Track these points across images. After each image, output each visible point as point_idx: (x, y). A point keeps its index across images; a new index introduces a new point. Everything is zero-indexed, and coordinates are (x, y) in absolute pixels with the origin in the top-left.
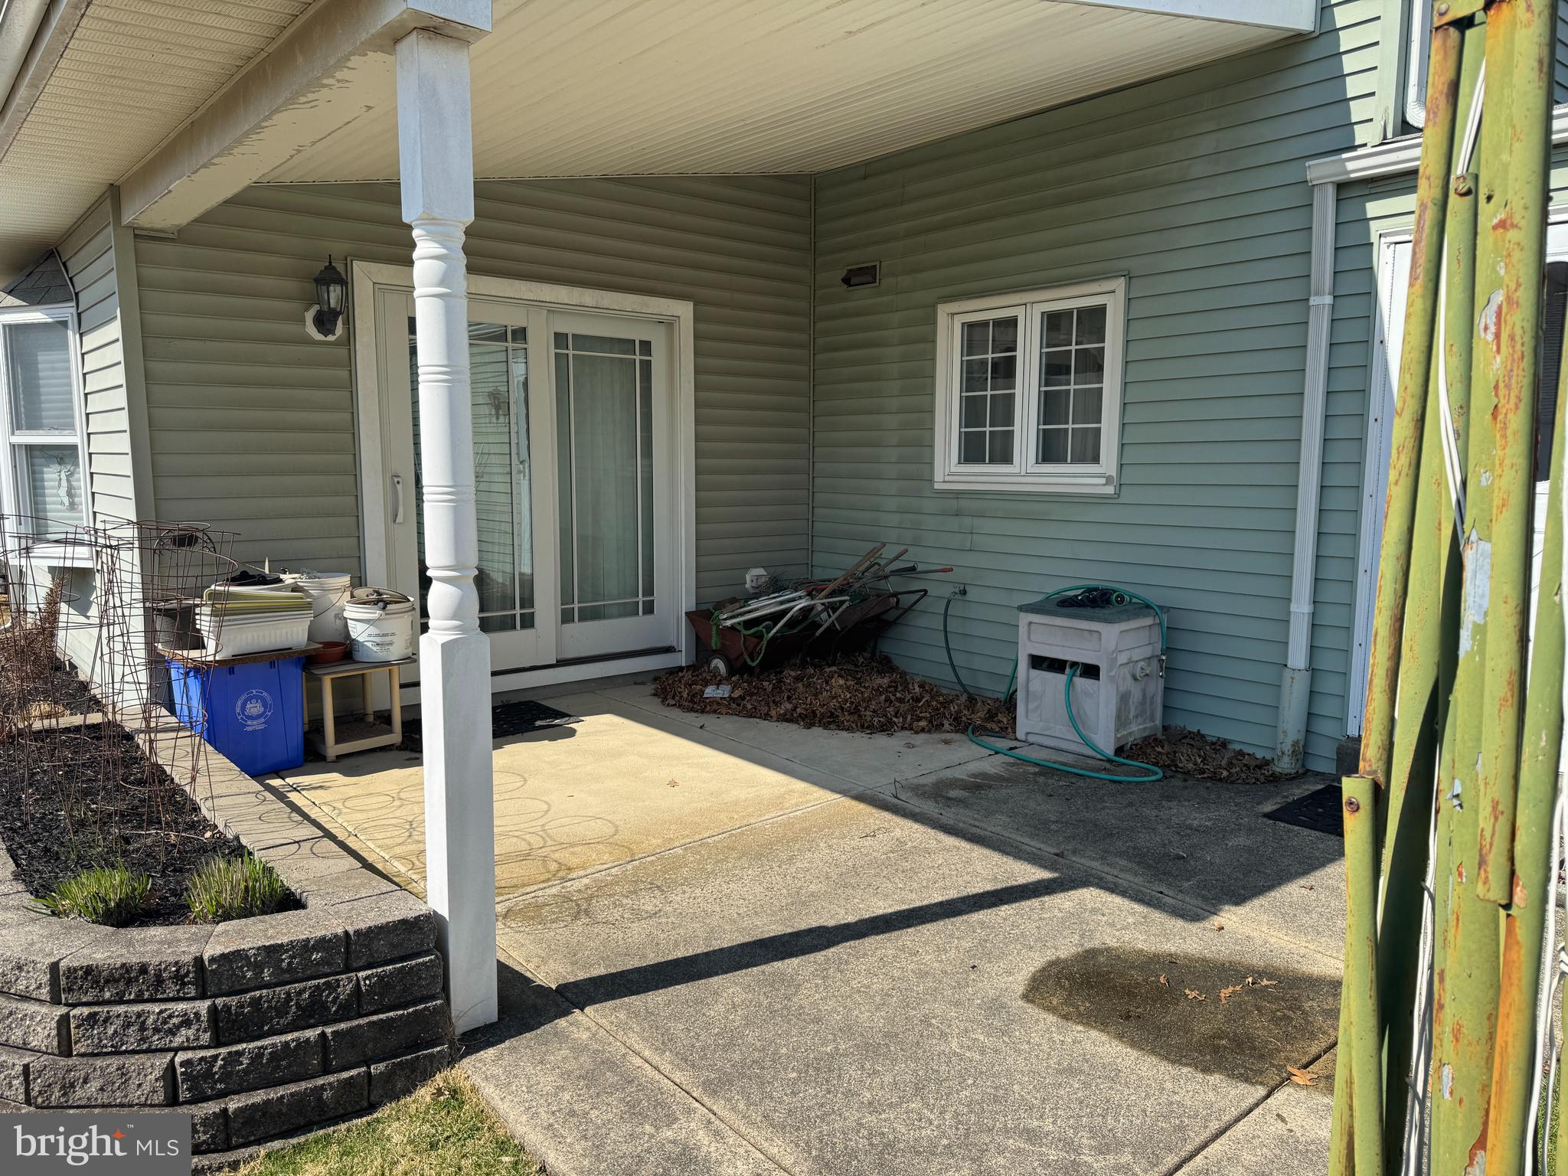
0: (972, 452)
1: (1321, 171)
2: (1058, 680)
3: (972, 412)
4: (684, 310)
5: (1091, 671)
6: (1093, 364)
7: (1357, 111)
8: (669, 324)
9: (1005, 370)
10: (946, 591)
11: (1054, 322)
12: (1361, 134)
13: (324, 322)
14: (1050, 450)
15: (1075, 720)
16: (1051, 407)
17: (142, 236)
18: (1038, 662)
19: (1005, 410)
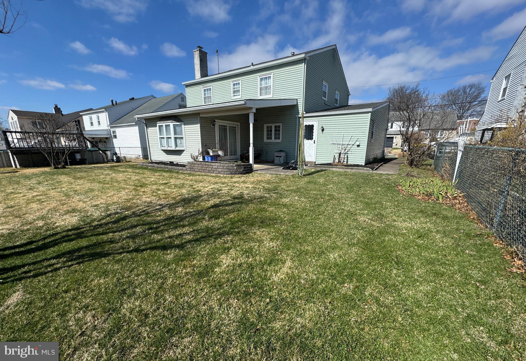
0: (268, 139)
1: (297, 116)
2: (278, 158)
3: (268, 135)
4: (239, 124)
5: (281, 157)
6: (279, 131)
7: (300, 111)
8: (238, 125)
9: (271, 131)
10: (266, 152)
11: (275, 126)
12: (300, 113)
13: (213, 125)
14: (275, 138)
15: (280, 161)
16: (275, 134)
17: (201, 117)
18: (276, 156)
19: (271, 134)
